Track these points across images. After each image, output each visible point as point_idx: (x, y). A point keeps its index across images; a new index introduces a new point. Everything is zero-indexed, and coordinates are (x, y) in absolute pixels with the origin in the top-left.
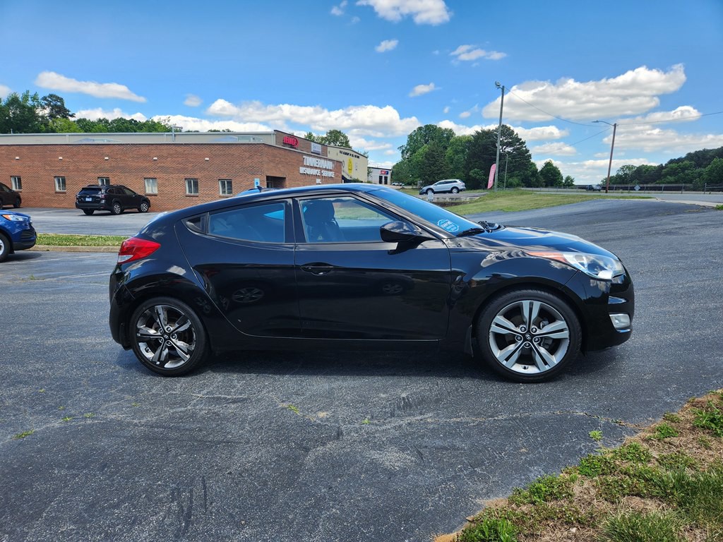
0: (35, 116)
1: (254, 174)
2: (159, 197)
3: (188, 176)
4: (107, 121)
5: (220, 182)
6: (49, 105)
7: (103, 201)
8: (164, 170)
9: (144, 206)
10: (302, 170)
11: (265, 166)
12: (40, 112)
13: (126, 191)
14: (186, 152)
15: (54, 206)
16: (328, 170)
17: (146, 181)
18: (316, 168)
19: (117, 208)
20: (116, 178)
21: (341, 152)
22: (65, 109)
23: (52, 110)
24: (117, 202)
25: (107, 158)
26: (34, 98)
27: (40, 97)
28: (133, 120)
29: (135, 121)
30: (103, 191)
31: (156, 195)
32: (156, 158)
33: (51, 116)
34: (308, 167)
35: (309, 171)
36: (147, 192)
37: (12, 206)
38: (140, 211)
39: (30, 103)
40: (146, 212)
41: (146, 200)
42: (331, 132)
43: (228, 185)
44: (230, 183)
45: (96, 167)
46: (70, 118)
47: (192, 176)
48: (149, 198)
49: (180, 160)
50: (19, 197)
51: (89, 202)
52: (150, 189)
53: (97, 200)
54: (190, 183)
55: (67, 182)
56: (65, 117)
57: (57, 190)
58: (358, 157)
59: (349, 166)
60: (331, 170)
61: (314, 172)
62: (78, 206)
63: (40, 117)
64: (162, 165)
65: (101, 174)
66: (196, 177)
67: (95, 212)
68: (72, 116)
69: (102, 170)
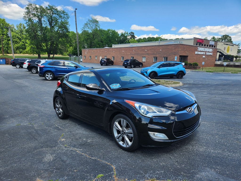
0: (127, 39)
1: (175, 55)
2: (146, 63)
3: (154, 56)
4: (145, 38)
5: (164, 58)
6: (130, 35)
7: (129, 64)
8: (148, 54)
9: (141, 66)
10: (196, 53)
11: (180, 52)
12: (128, 37)
13: (136, 61)
14: (155, 48)
15: (121, 65)
16: (210, 52)
17: (143, 58)
18: (203, 52)
19: (133, 66)
20: (135, 57)
21: (224, 44)
22: (134, 36)
23: (131, 36)
24: (133, 64)
25: (134, 51)
26: (127, 33)
27: (128, 33)
28: (153, 37)
29: (154, 38)
30: (129, 61)
31: (145, 62)
32: (146, 51)
33: (131, 38)
34: (199, 51)
35: (199, 53)
36: (143, 61)
37: (111, 65)
38: (140, 67)
39: (126, 35)
40: (141, 67)
41: (142, 64)
42: (223, 36)
43: (166, 59)
44: (167, 58)
45: (131, 54)
46: (135, 38)
47: (156, 56)
48: (143, 63)
49: (153, 51)
50: (113, 62)
51: (126, 64)
52: (144, 60)
53: (127, 64)
54: (155, 58)
55: (124, 58)
56: (134, 38)
57: (122, 60)
58: (233, 46)
59: (228, 49)
60: (211, 52)
61: (202, 53)
62: (123, 65)
63: (128, 39)
64: (148, 53)
65: (132, 56)
66: (157, 56)
67: (128, 67)
68: (136, 38)
69: (132, 54)
